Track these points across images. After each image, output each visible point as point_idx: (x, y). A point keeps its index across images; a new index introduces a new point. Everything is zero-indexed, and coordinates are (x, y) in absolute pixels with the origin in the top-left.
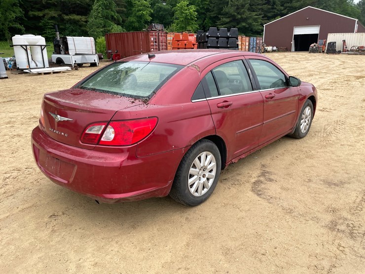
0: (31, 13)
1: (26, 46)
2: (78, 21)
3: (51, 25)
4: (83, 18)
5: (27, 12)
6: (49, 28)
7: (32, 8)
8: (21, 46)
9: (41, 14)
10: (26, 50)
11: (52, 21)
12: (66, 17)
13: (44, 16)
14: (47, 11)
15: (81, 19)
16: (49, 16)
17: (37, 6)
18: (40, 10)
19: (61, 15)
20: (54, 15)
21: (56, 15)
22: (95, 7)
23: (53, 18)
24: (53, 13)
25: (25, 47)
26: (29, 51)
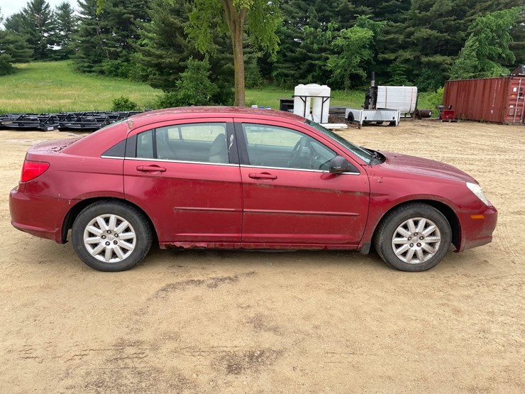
0: (381, 56)
1: (306, 97)
2: (441, 64)
3: (402, 71)
4: (448, 59)
5: (376, 55)
6: (398, 74)
7: (386, 49)
8: (301, 97)
9: (392, 56)
10: (305, 102)
11: (404, 65)
12: (424, 59)
13: (396, 58)
14: (401, 52)
15: (444, 61)
16: (402, 58)
17: (392, 46)
18: (393, 51)
19: (418, 57)
20: (409, 57)
21: (412, 57)
22: (468, 43)
23: (407, 61)
24: (407, 54)
25: (304, 99)
26: (308, 103)
